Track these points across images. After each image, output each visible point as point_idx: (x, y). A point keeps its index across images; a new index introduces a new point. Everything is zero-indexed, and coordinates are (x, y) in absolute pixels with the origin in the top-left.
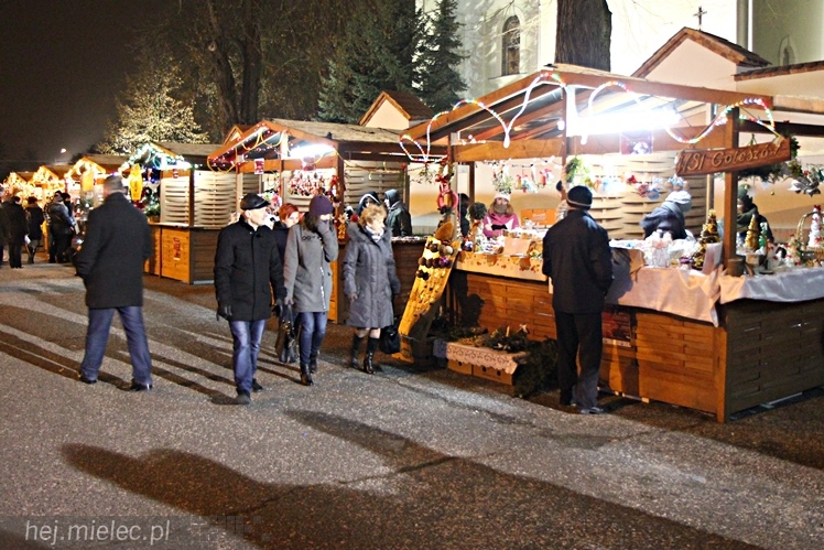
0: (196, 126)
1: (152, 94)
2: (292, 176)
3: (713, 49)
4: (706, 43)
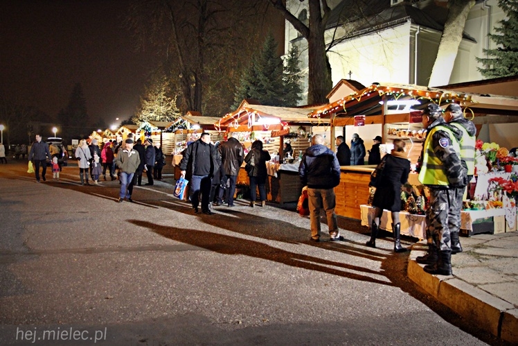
0: (176, 109)
1: (156, 95)
3: (350, 87)
4: (348, 86)
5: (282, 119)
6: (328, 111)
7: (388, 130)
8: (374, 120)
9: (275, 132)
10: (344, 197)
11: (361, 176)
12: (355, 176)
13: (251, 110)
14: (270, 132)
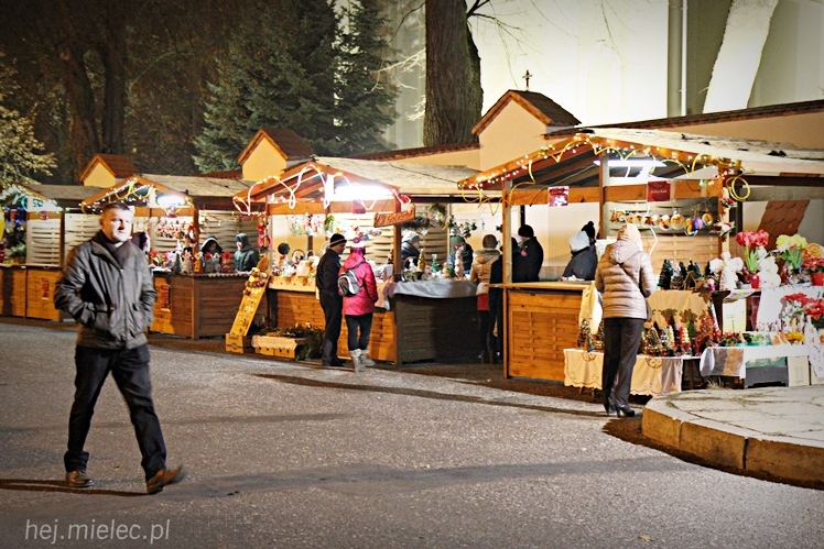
2: (159, 222)
3: (530, 111)
4: (524, 106)
5: (401, 191)
6: (499, 177)
7: (610, 215)
8: (586, 196)
9: (384, 216)
10: (531, 341)
11: (564, 299)
12: (552, 299)
13: (328, 170)
14: (370, 216)
